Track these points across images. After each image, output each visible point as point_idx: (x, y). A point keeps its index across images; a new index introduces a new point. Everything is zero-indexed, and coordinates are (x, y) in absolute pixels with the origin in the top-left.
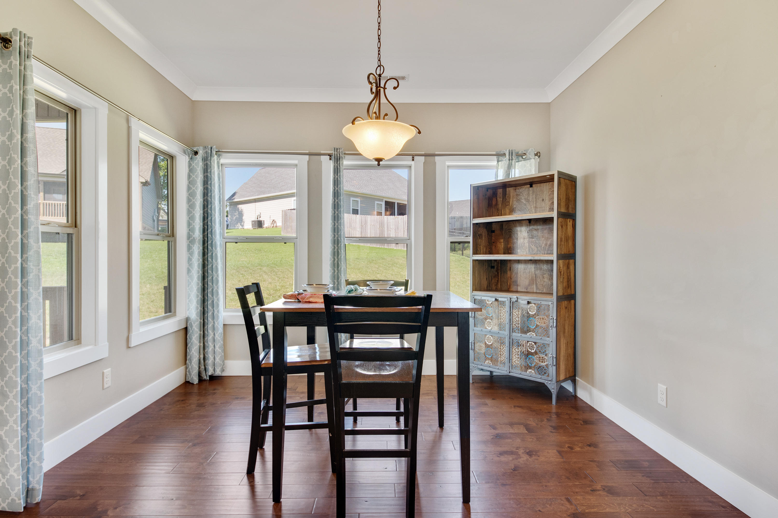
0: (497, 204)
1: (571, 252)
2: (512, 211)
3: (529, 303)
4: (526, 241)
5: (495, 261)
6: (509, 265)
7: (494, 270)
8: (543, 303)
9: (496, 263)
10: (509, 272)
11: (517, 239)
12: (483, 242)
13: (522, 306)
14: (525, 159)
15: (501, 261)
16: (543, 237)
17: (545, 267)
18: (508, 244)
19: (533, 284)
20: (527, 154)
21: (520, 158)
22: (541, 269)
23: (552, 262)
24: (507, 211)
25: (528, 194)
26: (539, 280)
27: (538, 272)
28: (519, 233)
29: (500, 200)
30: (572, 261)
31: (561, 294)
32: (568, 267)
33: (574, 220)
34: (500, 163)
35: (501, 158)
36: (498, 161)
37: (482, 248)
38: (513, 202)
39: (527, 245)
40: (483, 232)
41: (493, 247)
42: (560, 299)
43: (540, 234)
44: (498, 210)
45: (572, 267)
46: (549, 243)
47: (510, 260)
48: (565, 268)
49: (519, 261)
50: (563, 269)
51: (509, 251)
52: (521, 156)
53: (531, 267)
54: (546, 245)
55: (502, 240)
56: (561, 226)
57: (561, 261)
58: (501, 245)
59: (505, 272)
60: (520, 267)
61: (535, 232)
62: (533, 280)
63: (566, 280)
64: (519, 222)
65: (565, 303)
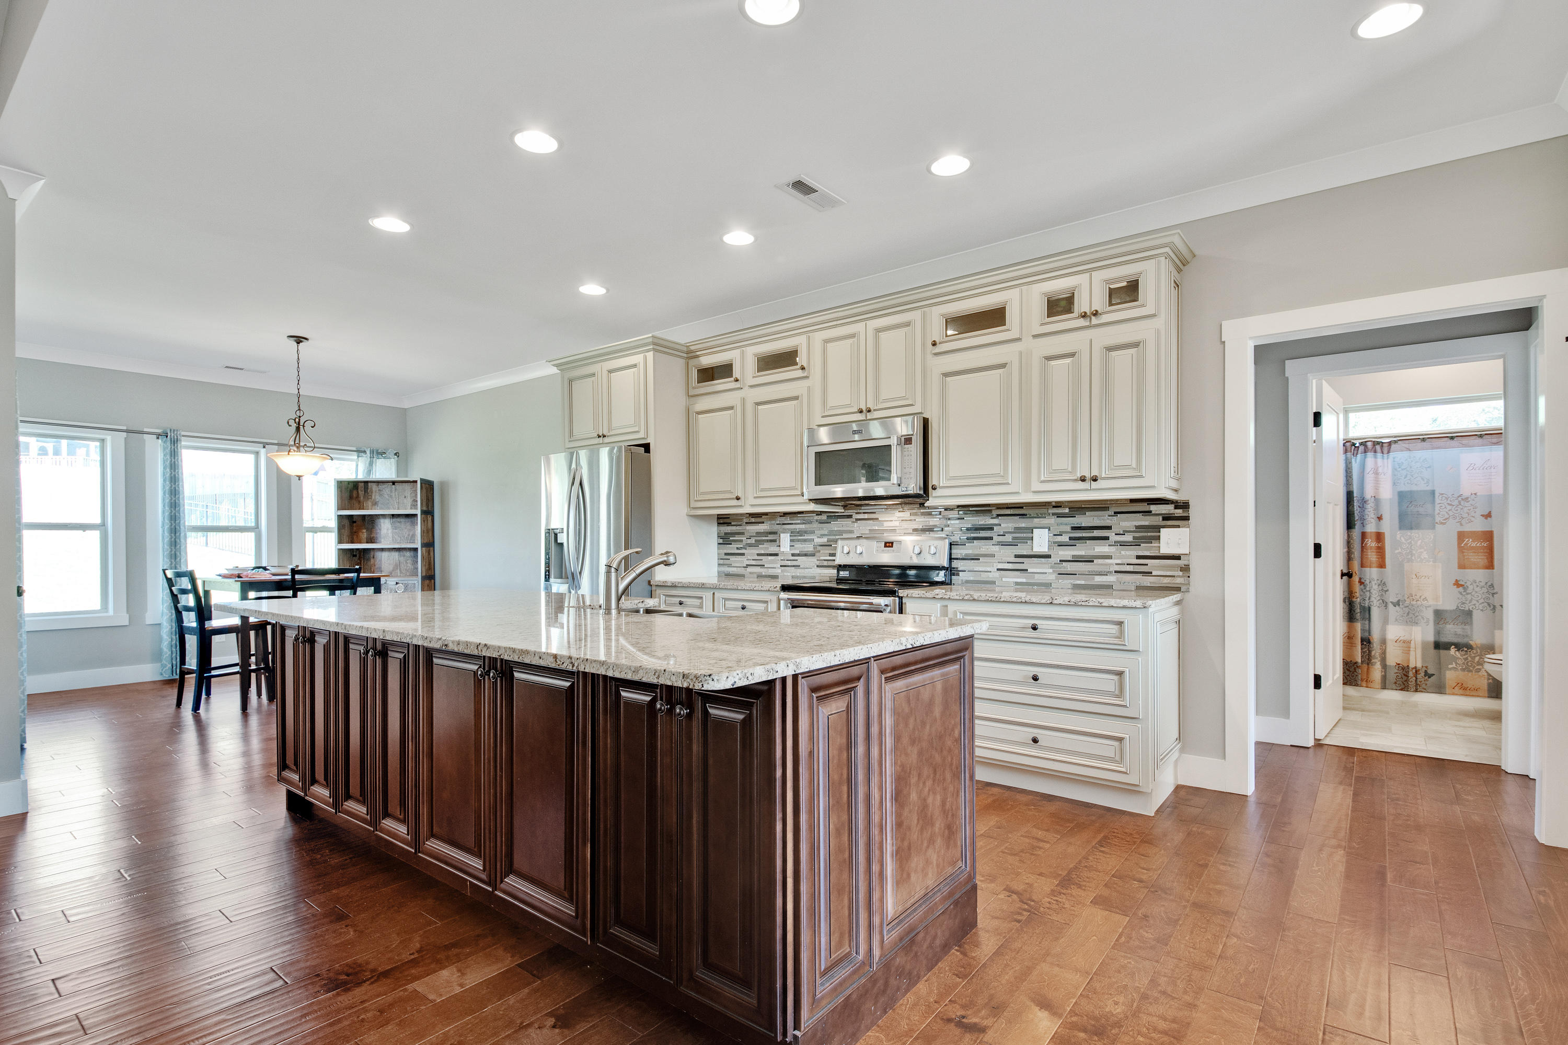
0: (358, 497)
1: (431, 541)
2: (375, 504)
3: (397, 583)
4: (390, 531)
5: (358, 549)
6: (372, 553)
7: (356, 559)
8: (410, 582)
9: (358, 552)
10: (372, 560)
11: (380, 530)
12: (346, 532)
13: (391, 586)
14: (385, 458)
15: (364, 550)
16: (405, 528)
17: (408, 554)
18: (371, 534)
19: (397, 569)
20: (387, 453)
21: (380, 456)
22: (404, 556)
23: (416, 550)
24: (370, 504)
25: (391, 491)
26: (403, 566)
27: (402, 559)
28: (382, 525)
29: (361, 493)
30: (432, 549)
31: (424, 574)
32: (429, 554)
33: (433, 516)
34: (360, 458)
35: (361, 454)
36: (358, 457)
37: (345, 538)
38: (376, 496)
39: (390, 535)
40: (346, 522)
41: (355, 537)
42: (423, 578)
43: (403, 526)
44: (359, 502)
45: (432, 554)
46: (411, 534)
47: (373, 549)
48: (427, 554)
49: (382, 550)
50: (426, 554)
51: (371, 540)
52: (381, 454)
53: (395, 555)
54: (409, 535)
55: (365, 531)
56: (424, 521)
57: (424, 549)
58: (364, 534)
59: (369, 560)
60: (385, 555)
61: (398, 524)
62: (397, 566)
63: (427, 564)
64: (384, 516)
65: (427, 582)
